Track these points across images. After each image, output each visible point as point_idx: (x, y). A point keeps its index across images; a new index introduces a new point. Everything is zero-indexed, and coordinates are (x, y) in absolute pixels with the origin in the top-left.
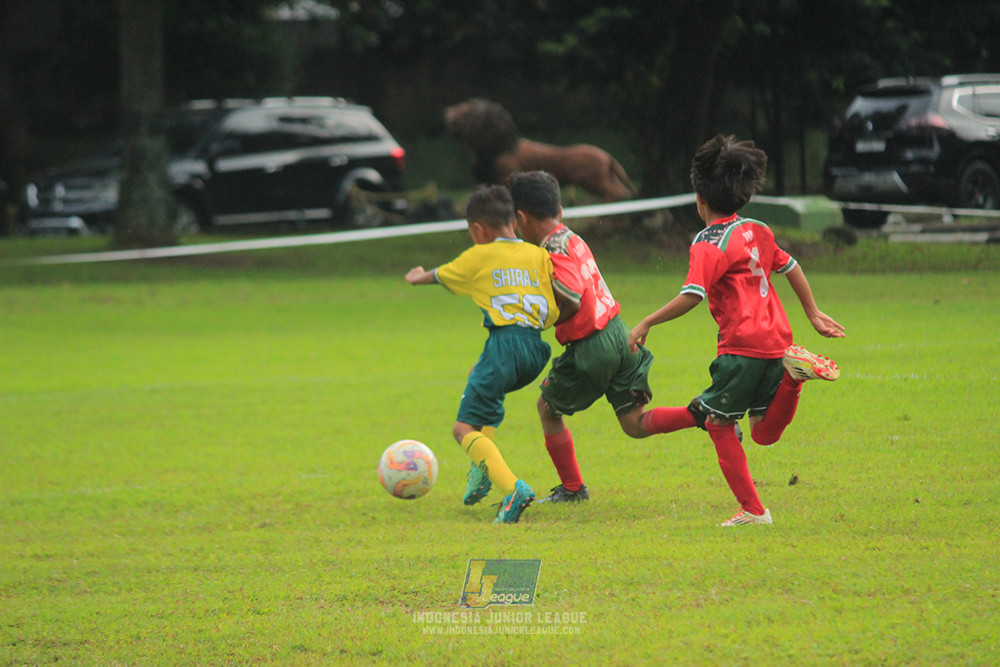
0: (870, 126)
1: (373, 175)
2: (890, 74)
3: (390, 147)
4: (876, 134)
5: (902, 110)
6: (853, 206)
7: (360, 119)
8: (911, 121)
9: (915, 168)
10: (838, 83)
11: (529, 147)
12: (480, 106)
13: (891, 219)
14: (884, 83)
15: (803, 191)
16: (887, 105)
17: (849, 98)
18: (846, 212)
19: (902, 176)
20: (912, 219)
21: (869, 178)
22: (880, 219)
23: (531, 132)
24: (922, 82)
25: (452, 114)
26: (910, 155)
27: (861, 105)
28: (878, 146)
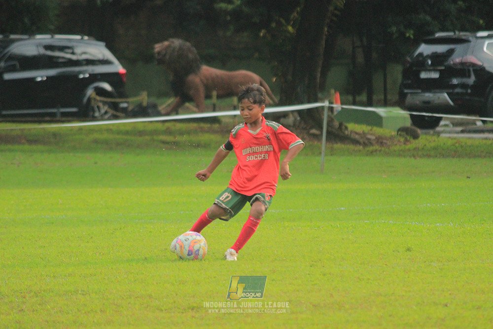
1: (107, 86)
3: (118, 68)
4: (433, 68)
5: (451, 52)
6: (417, 113)
8: (456, 59)
9: (458, 90)
10: (410, 34)
11: (208, 71)
12: (177, 42)
13: (442, 123)
14: (439, 35)
15: (385, 103)
16: (441, 49)
17: (417, 44)
18: (412, 117)
20: (456, 124)
21: (428, 96)
24: (463, 35)
25: (158, 47)
26: (455, 81)
27: (425, 49)
28: (435, 75)
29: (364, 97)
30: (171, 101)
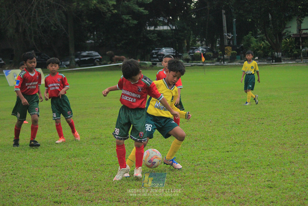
0: (155, 54)
1: (98, 60)
2: (157, 48)
3: (100, 57)
4: (155, 55)
5: (158, 52)
6: (153, 63)
7: (97, 54)
8: (159, 53)
9: (160, 58)
10: (151, 49)
11: (116, 56)
12: (110, 52)
13: (157, 64)
14: (156, 49)
15: (147, 61)
16: (156, 51)
17: (152, 51)
18: (152, 63)
19: (159, 59)
20: (160, 64)
21: (155, 59)
22: (156, 64)
23: (116, 55)
24: (160, 49)
25: (107, 53)
26: (159, 57)
27: (154, 51)
28: (156, 56)
29: (143, 60)
30: (110, 62)
